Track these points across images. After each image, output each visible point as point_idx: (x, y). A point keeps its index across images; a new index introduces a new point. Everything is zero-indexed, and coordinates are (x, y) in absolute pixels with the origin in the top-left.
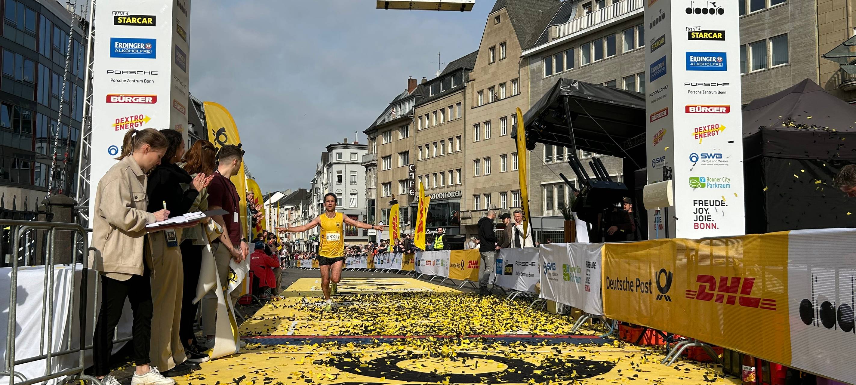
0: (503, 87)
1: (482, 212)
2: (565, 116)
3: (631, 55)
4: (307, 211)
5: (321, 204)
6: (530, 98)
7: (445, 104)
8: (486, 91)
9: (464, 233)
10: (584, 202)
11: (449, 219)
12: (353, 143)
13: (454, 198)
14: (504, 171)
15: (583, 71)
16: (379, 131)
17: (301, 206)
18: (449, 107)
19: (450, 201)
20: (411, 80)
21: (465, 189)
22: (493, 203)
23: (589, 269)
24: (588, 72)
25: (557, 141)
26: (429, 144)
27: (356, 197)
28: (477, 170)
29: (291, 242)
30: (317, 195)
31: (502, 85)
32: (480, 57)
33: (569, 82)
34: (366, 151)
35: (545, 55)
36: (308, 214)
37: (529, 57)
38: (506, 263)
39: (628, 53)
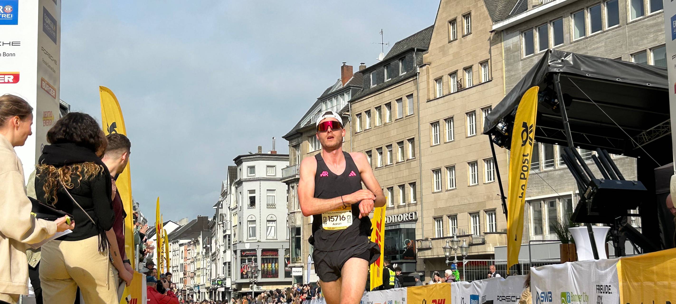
0: (469, 72)
1: (446, 240)
2: (556, 101)
3: (640, 24)
4: (209, 246)
5: (227, 236)
6: (506, 84)
7: (392, 97)
8: (446, 78)
9: (423, 270)
10: (589, 207)
11: (402, 251)
12: (270, 153)
13: (407, 221)
14: (474, 184)
15: (576, 47)
16: (303, 136)
17: (200, 240)
18: (397, 100)
19: (402, 226)
20: (345, 67)
21: (422, 210)
22: (461, 228)
23: (601, 295)
24: (584, 48)
25: (545, 136)
26: (371, 151)
27: (275, 225)
28: (438, 183)
29: (188, 289)
30: (223, 223)
31: (468, 69)
32: (437, 33)
33: (560, 55)
34: (287, 163)
35: (524, 28)
36: (211, 250)
37: (502, 31)
38: (483, 300)
39: (636, 21)
